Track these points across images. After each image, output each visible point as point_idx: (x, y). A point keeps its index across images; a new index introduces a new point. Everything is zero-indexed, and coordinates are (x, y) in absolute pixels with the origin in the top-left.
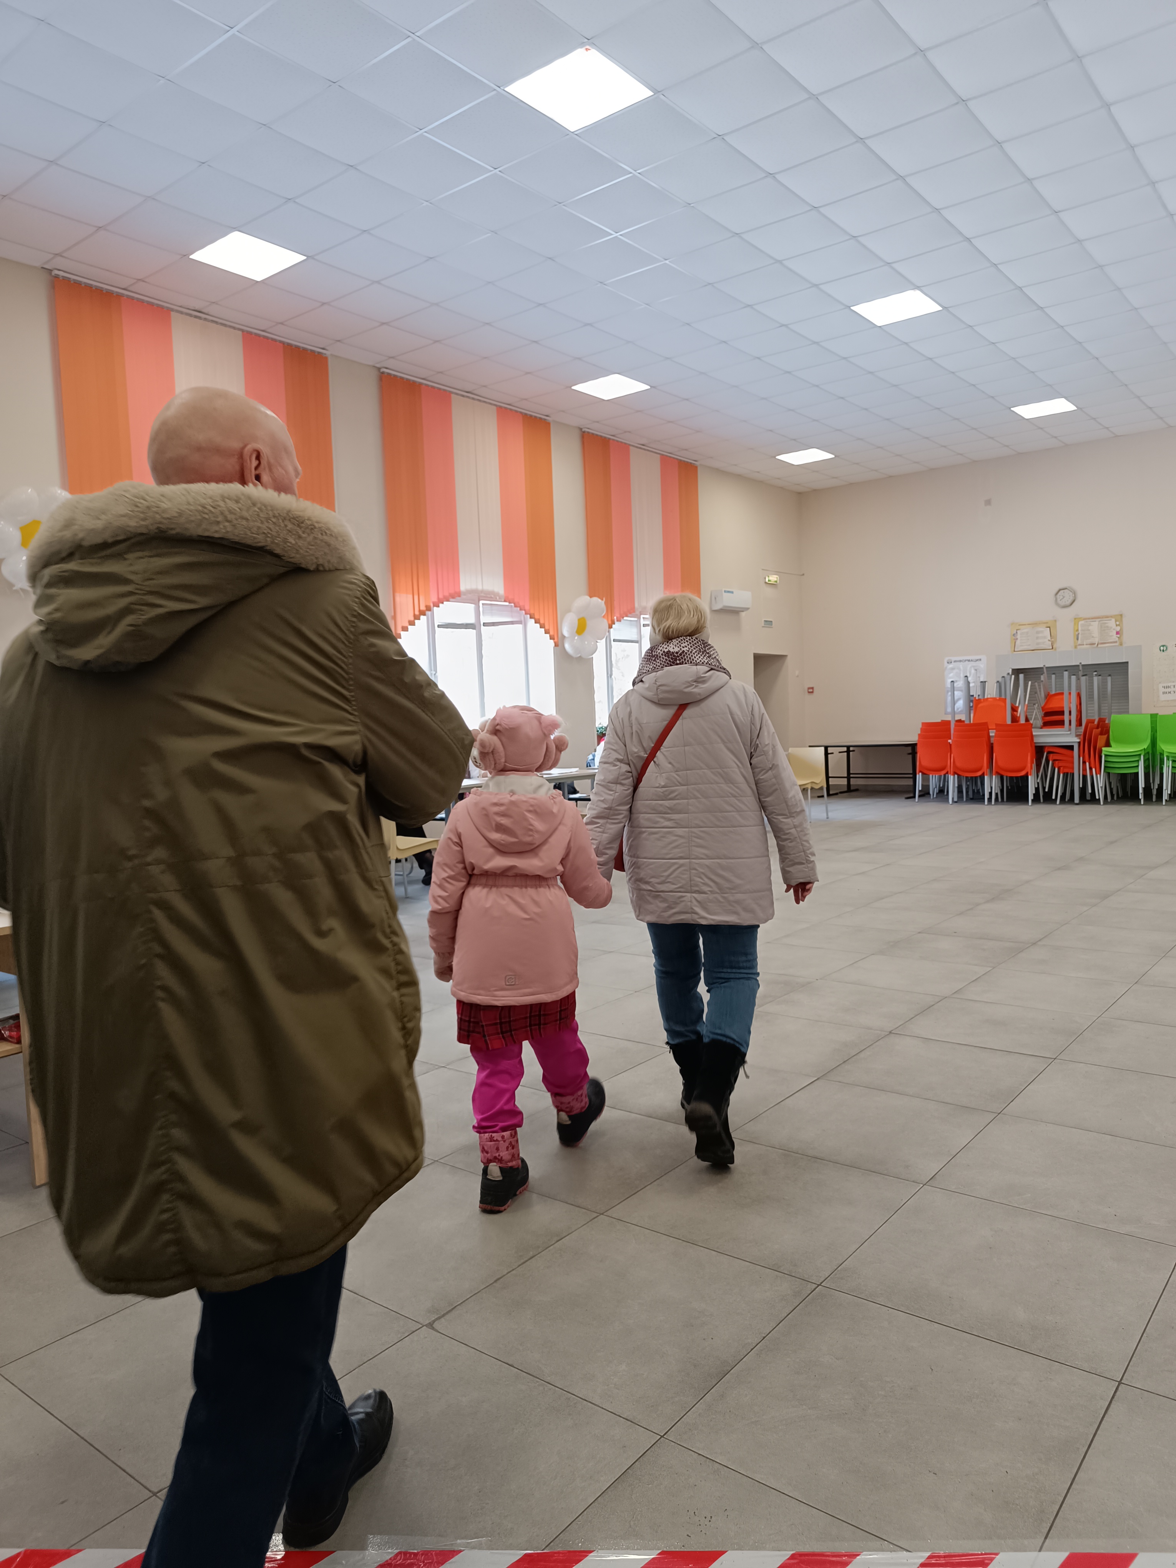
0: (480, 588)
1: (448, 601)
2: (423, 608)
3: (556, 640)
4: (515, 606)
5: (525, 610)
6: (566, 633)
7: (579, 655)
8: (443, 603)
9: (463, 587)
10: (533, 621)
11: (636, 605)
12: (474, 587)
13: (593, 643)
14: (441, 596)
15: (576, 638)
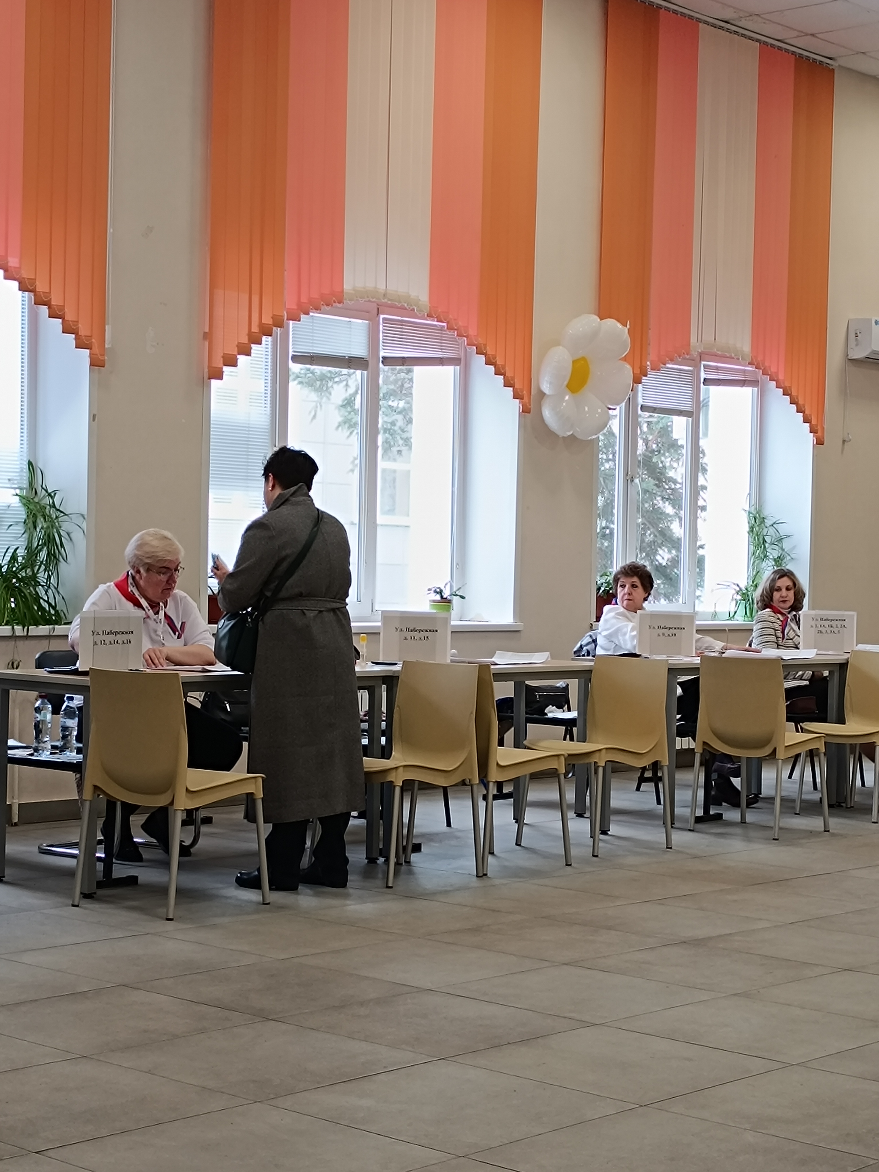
0: (382, 287)
1: (317, 309)
2: (267, 320)
3: (526, 399)
4: (450, 328)
5: (467, 337)
6: (546, 388)
7: (569, 434)
8: (308, 314)
9: (347, 287)
10: (482, 358)
11: (693, 340)
12: (370, 285)
13: (599, 411)
14: (304, 300)
15: (567, 398)
